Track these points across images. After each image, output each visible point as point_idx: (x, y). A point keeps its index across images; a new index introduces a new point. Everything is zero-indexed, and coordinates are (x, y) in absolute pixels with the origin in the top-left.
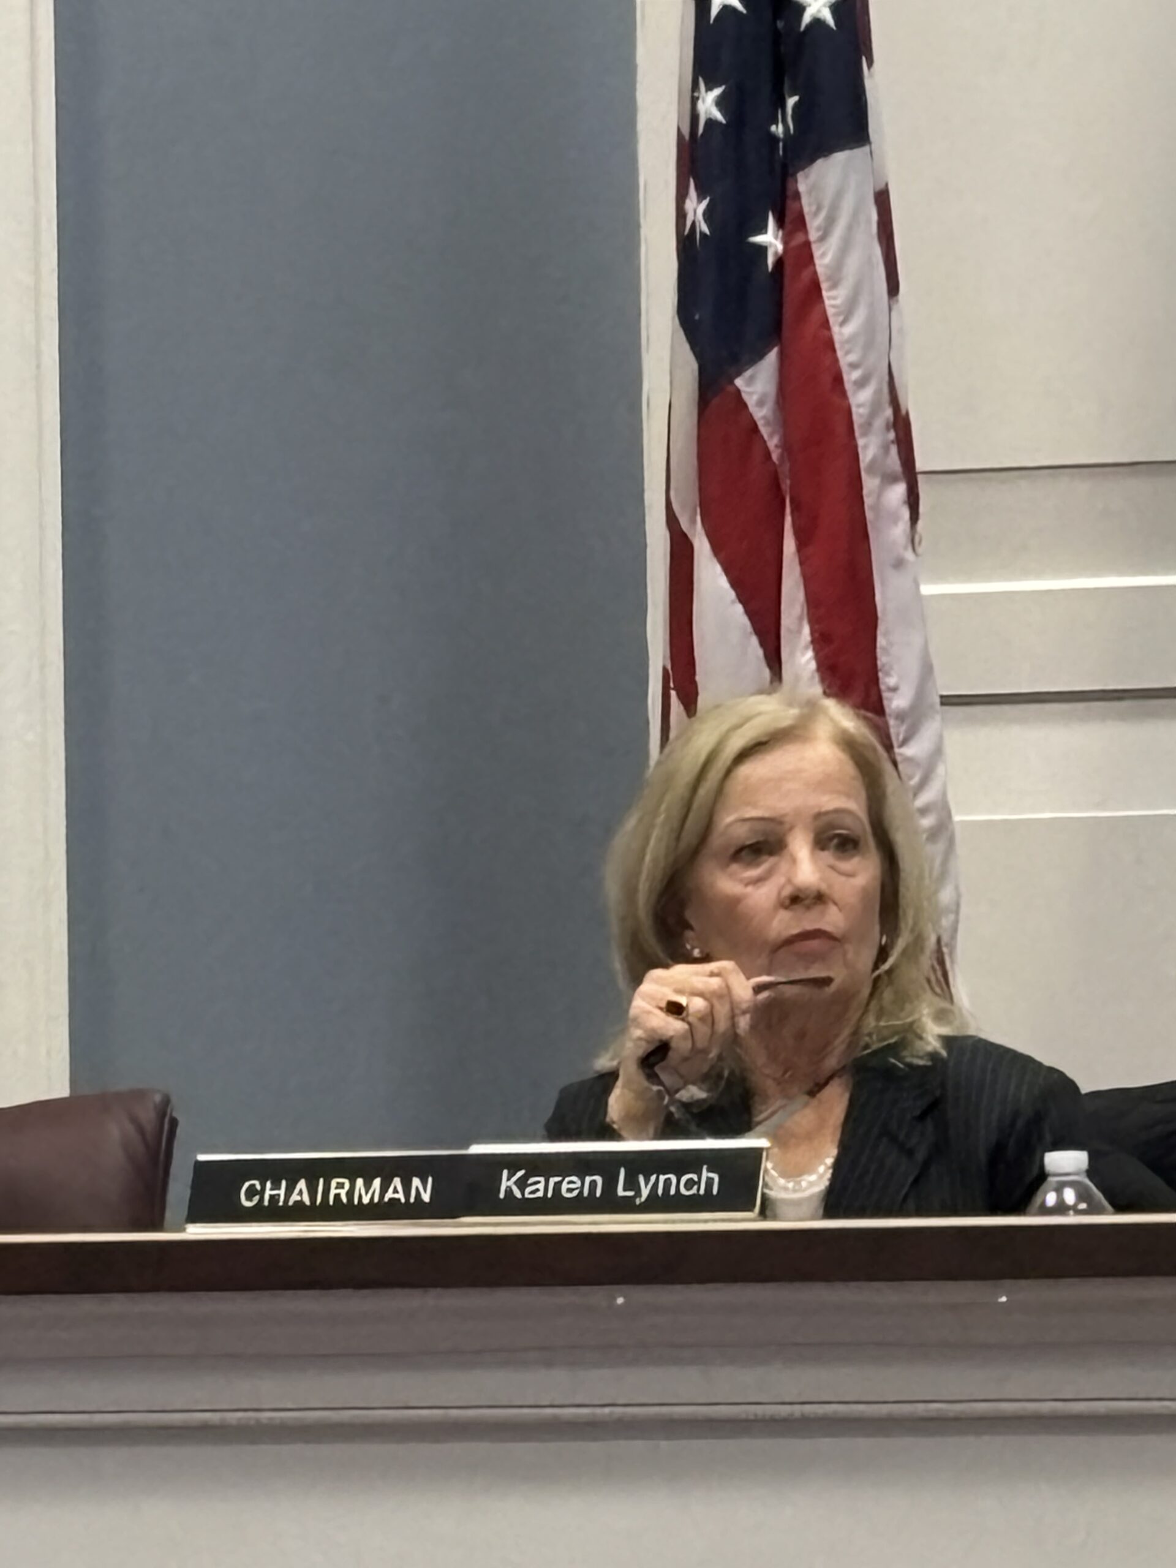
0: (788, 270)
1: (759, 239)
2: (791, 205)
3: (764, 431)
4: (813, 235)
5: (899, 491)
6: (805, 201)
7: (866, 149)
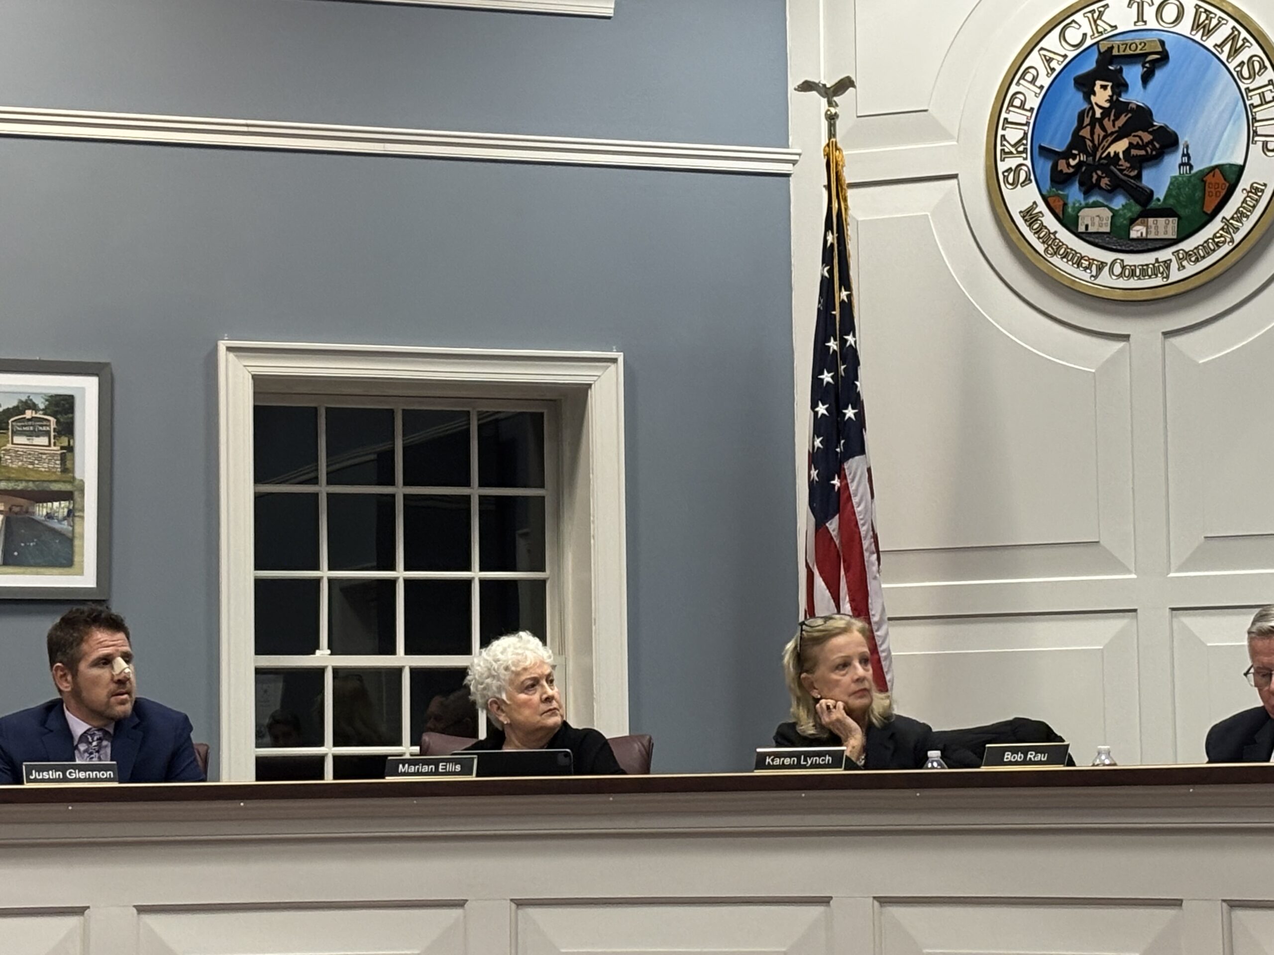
0: (842, 491)
1: (833, 482)
2: (842, 472)
3: (835, 539)
4: (849, 481)
5: (875, 556)
6: (846, 471)
7: (864, 456)
